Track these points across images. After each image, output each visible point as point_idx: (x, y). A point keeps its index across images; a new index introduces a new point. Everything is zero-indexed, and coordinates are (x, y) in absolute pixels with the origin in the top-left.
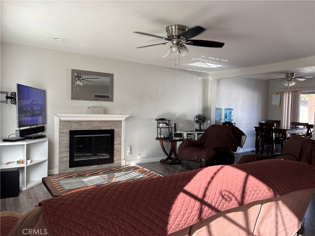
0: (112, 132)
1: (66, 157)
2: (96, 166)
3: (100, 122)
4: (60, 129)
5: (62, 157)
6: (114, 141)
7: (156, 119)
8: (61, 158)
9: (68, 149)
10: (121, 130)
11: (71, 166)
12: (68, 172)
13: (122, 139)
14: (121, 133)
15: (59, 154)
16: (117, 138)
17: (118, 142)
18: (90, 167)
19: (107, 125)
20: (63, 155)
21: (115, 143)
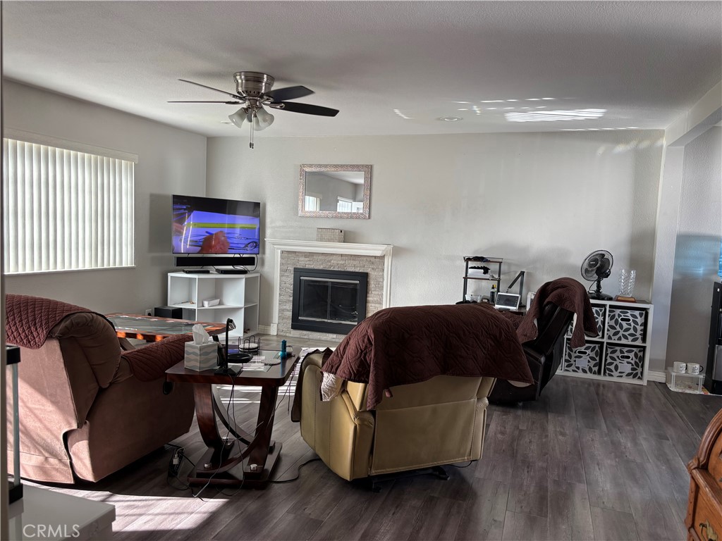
0: (364, 277)
1: (288, 311)
2: (334, 336)
3: (344, 258)
4: (282, 264)
5: (283, 310)
6: (368, 295)
7: (464, 258)
8: (281, 311)
9: (291, 299)
10: (383, 275)
11: (294, 327)
12: (291, 335)
13: (384, 293)
14: (383, 282)
15: (280, 304)
16: (375, 290)
17: (375, 299)
18: (324, 334)
19: (356, 263)
20: (285, 307)
21: (370, 299)
